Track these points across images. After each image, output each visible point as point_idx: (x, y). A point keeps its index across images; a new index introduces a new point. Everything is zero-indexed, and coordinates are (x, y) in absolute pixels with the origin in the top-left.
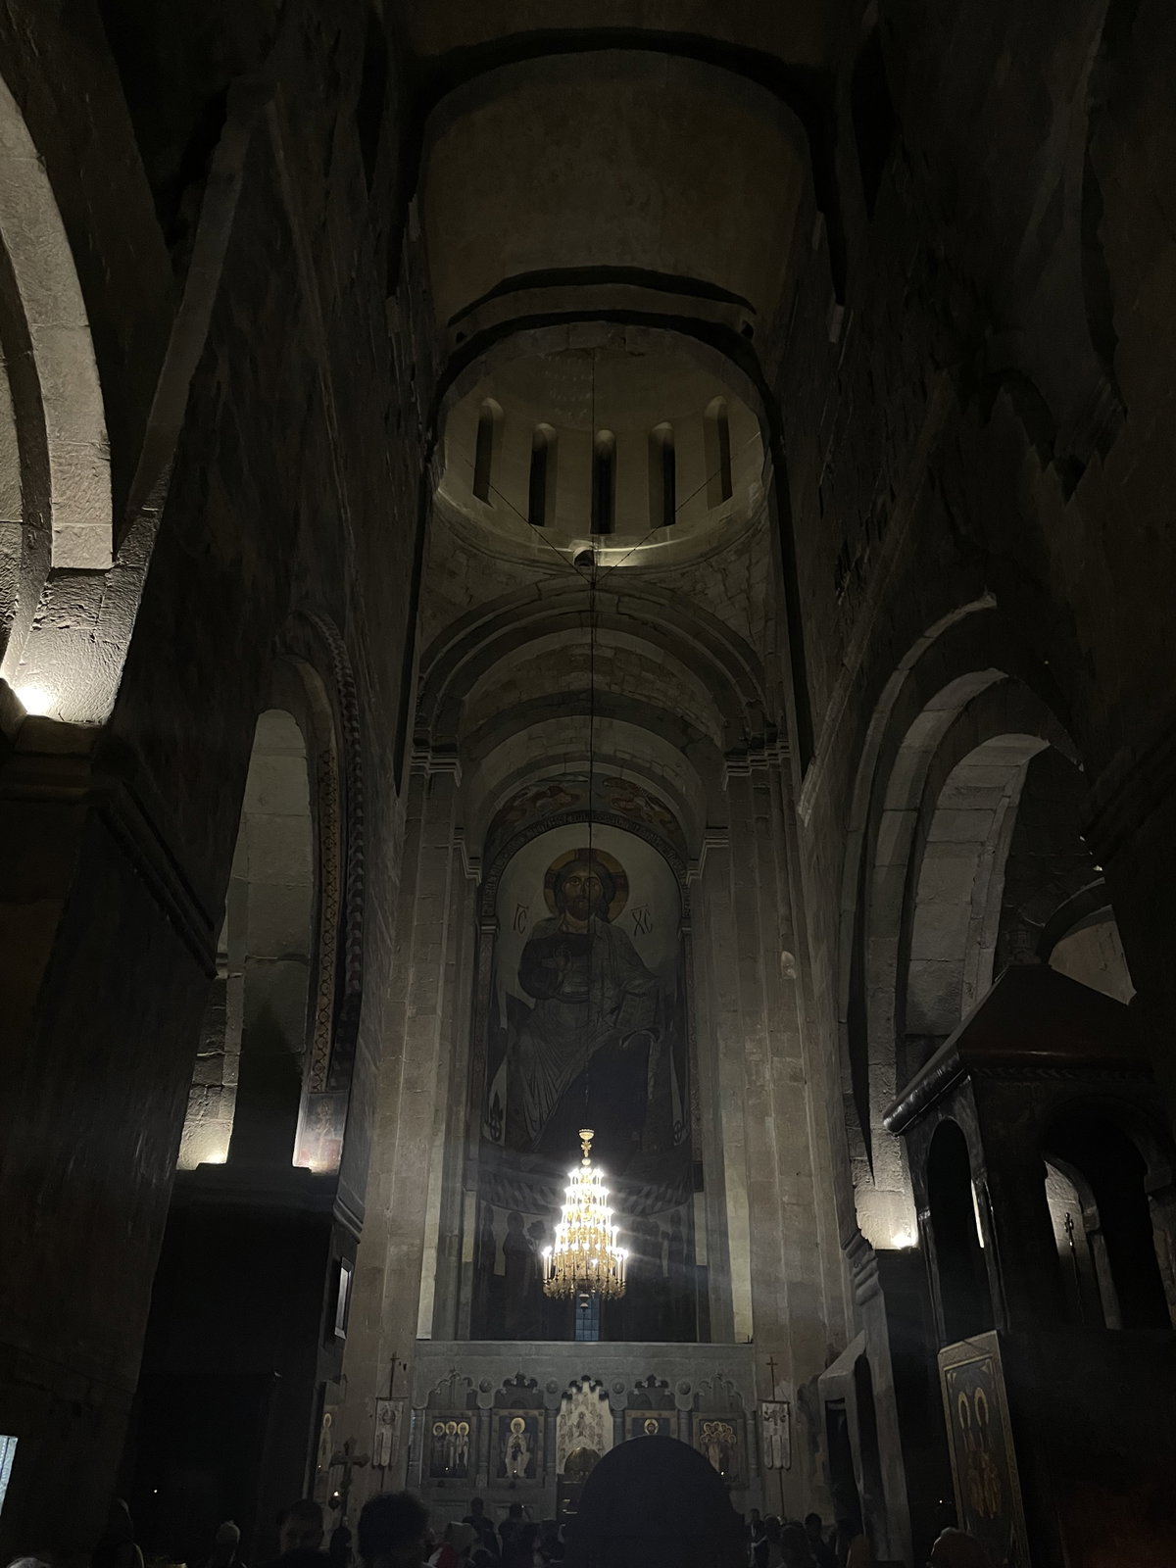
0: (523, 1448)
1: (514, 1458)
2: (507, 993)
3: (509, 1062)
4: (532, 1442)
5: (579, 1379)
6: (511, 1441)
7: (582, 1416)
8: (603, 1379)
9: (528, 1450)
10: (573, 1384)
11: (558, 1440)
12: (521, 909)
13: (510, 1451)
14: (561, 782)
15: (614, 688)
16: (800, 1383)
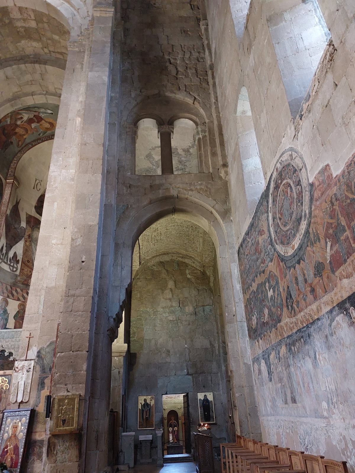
2: (27, 214)
3: (26, 241)
12: (37, 181)
14: (39, 113)
15: (46, 50)
16: (41, 347)
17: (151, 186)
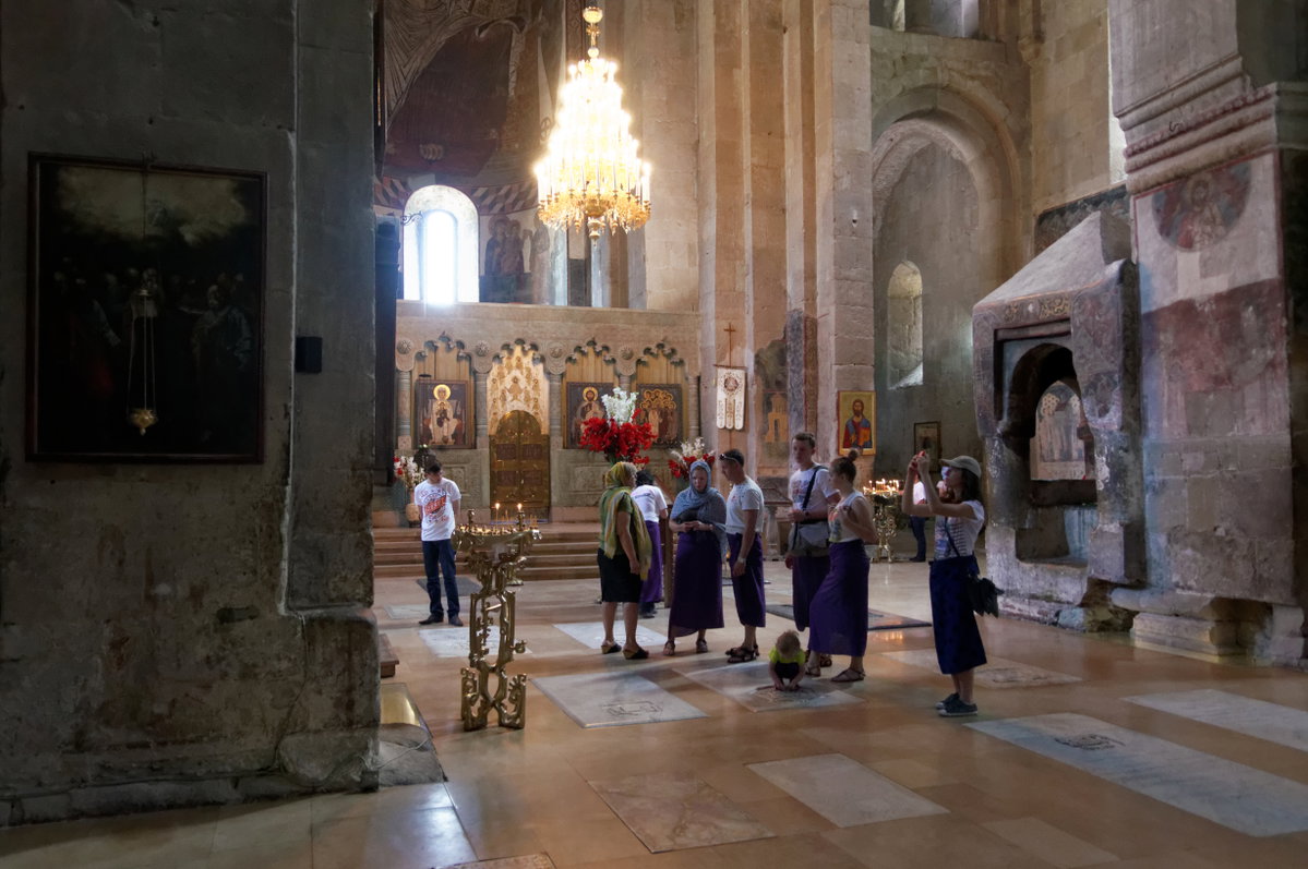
0: (450, 414)
1: (440, 423)
4: (459, 409)
5: (512, 342)
6: (436, 407)
7: (515, 380)
8: (539, 342)
9: (455, 416)
10: (507, 347)
11: (490, 403)
13: (435, 418)
16: (758, 348)
17: (903, 57)
